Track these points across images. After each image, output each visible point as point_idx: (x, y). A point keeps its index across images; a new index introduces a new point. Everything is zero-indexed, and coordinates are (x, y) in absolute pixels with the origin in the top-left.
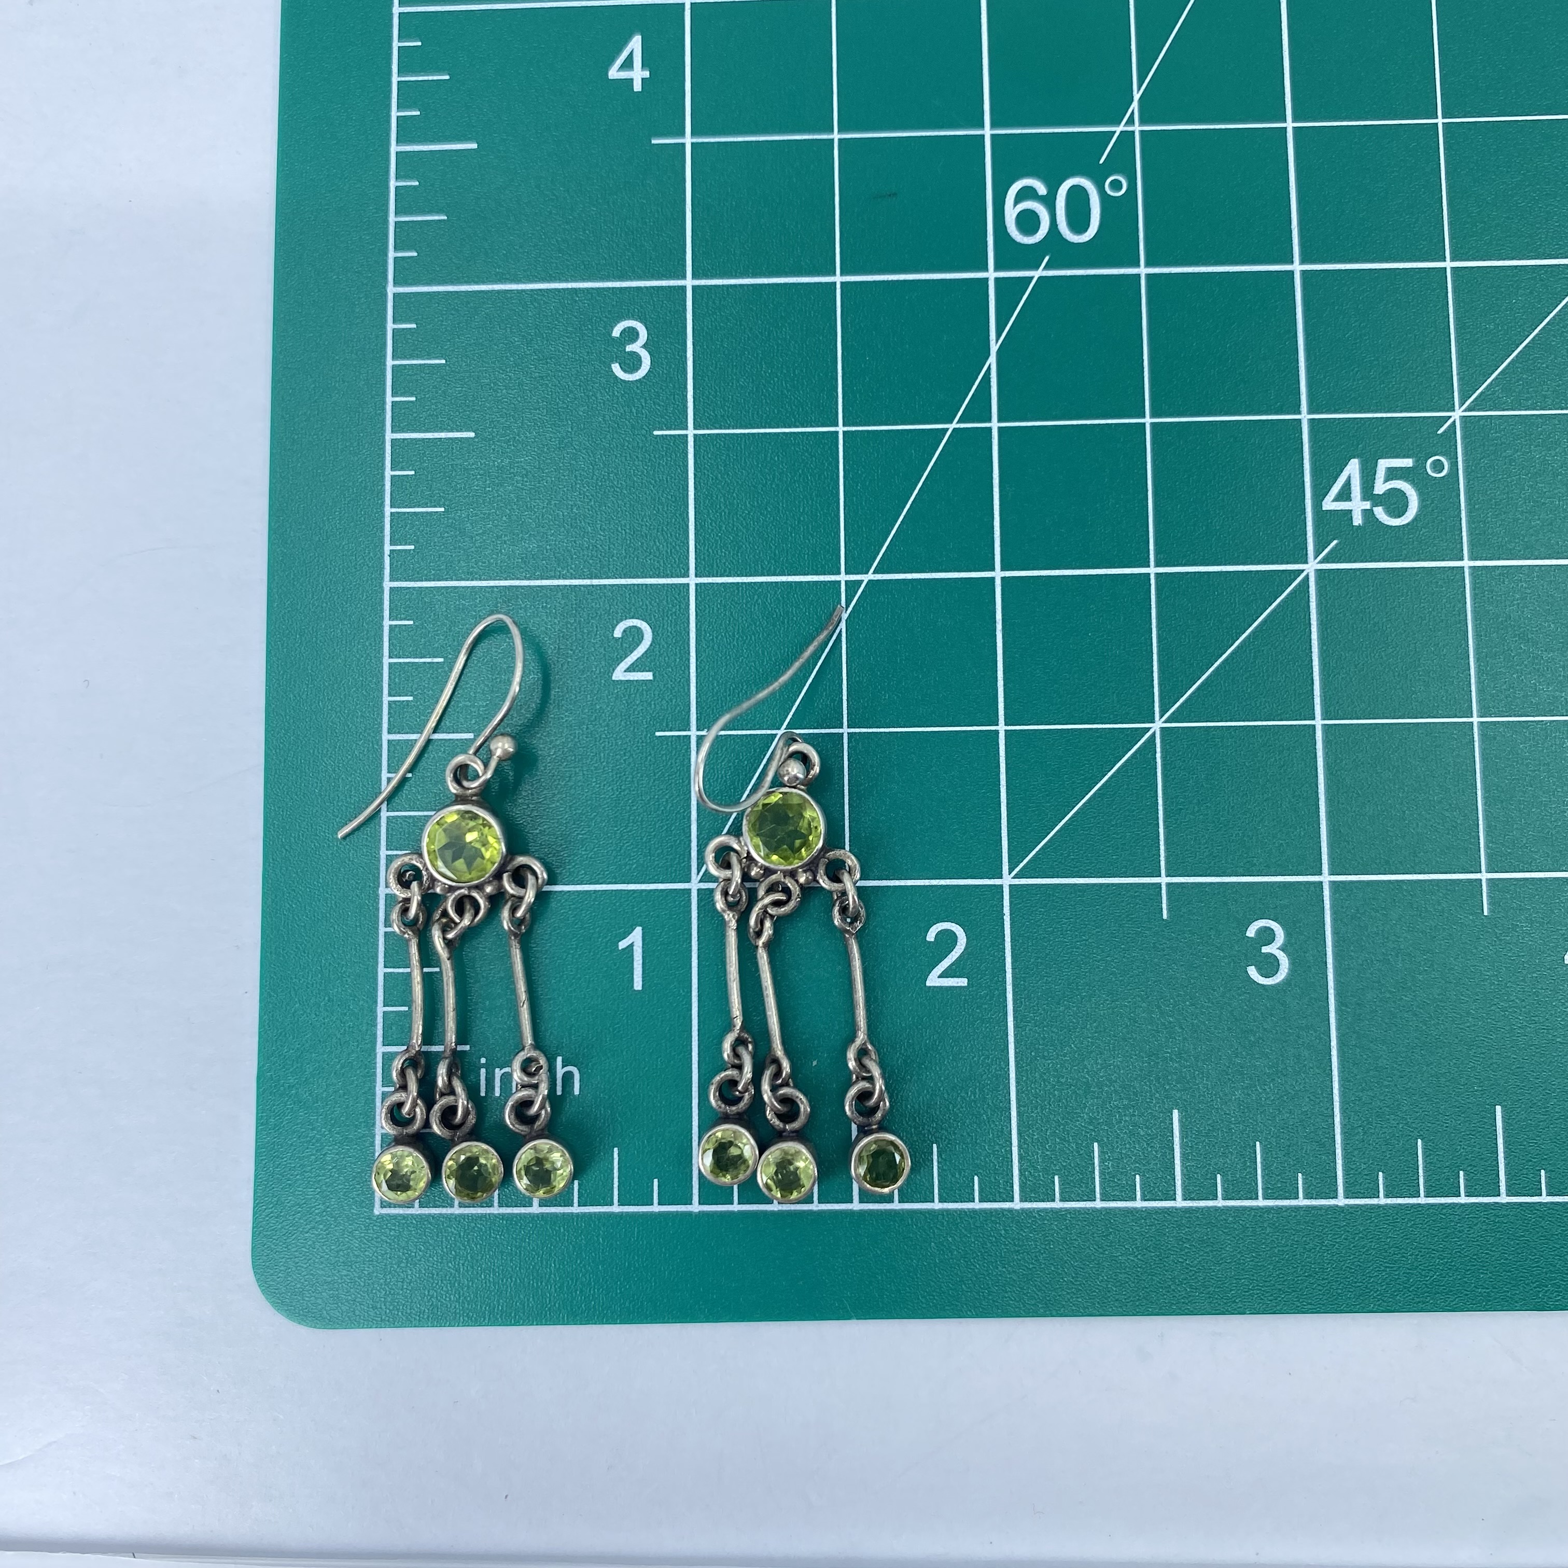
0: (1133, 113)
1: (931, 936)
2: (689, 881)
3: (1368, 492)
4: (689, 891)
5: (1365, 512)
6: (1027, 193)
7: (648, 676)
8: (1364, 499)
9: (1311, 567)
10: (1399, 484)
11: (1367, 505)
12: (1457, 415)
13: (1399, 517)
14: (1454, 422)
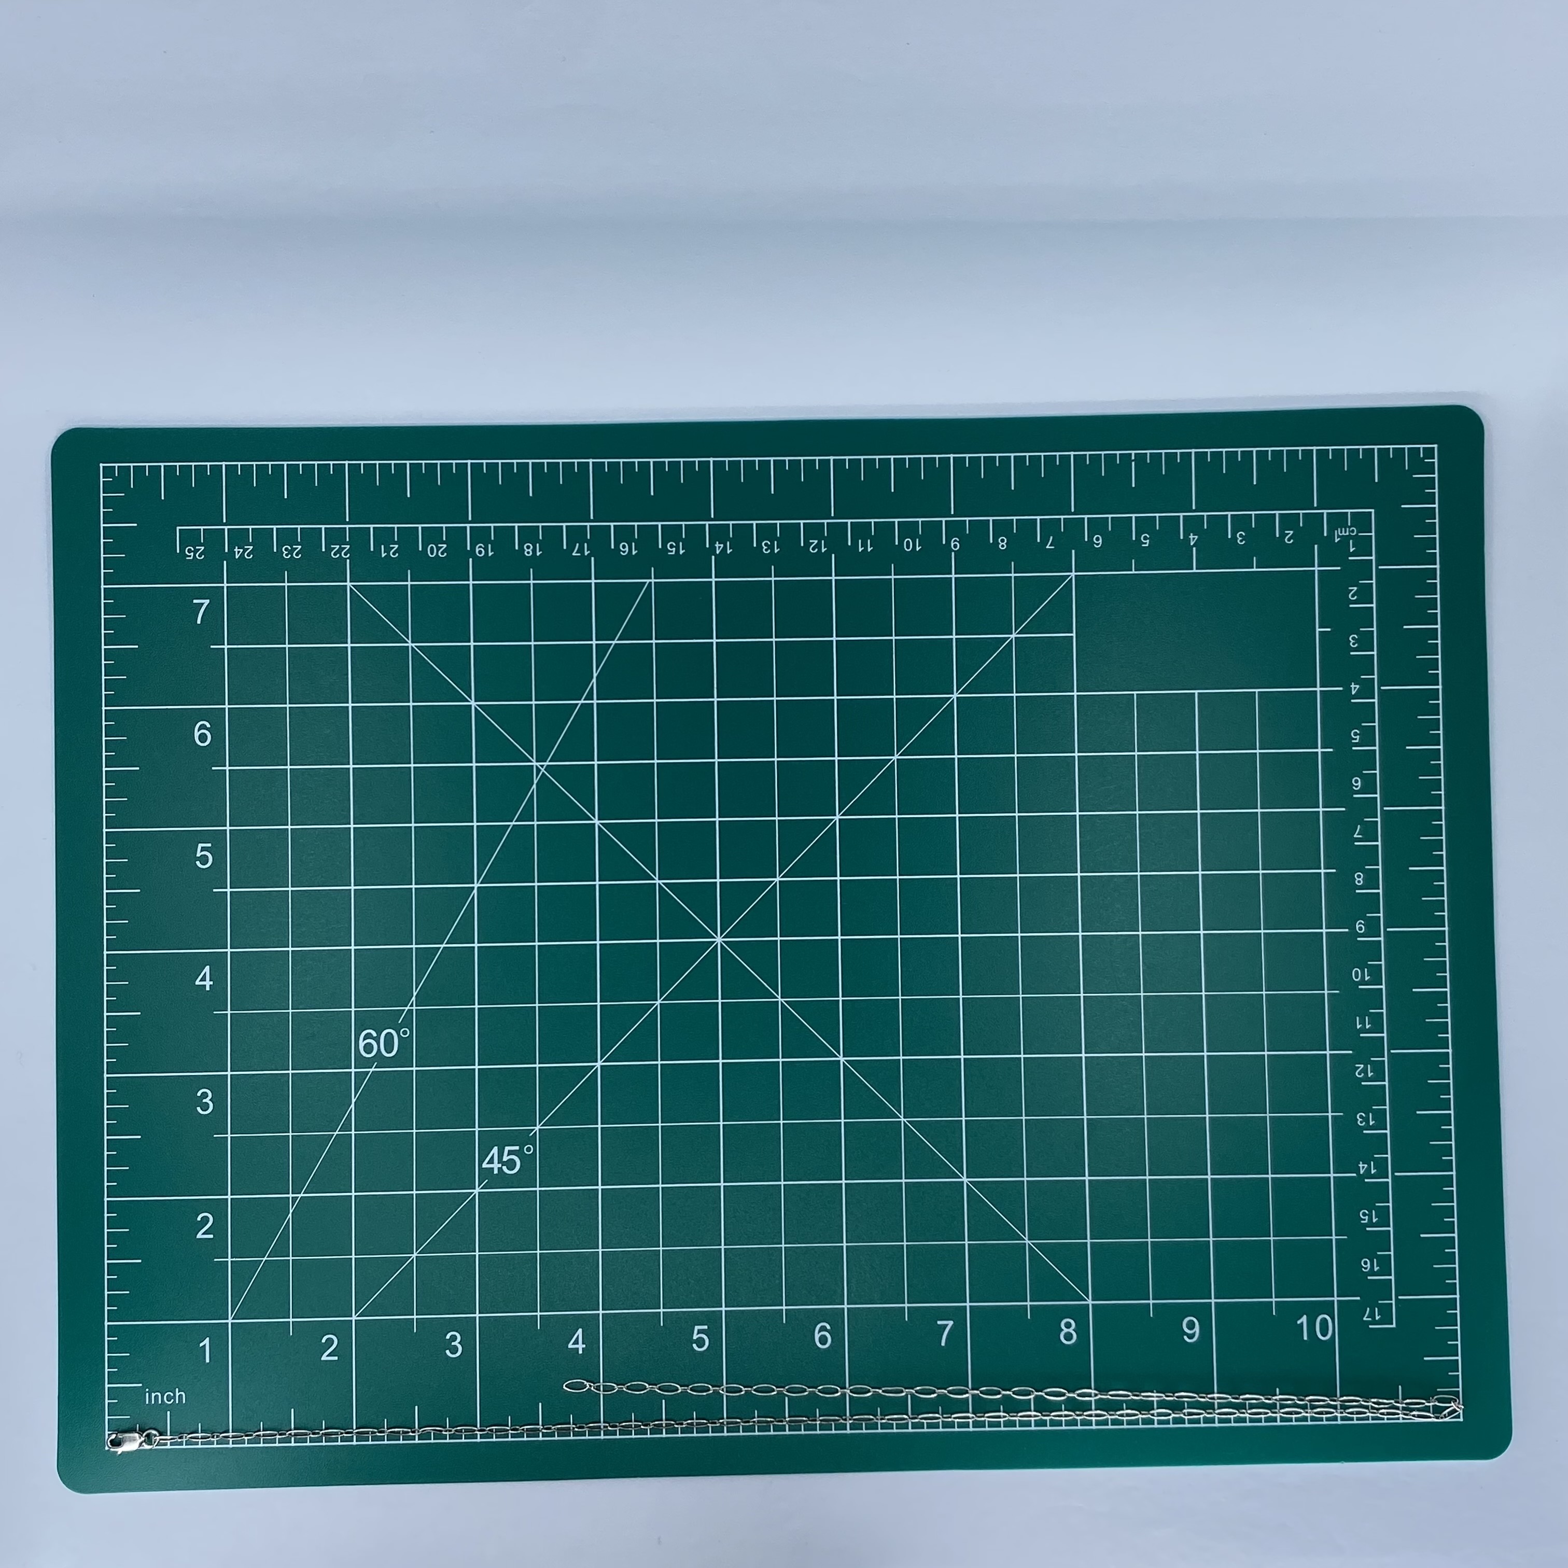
0: (413, 1001)
1: (324, 1341)
2: (228, 1319)
3: (500, 1160)
4: (227, 1324)
5: (499, 1168)
6: (368, 1036)
7: (211, 1236)
8: (498, 1163)
9: (477, 1191)
10: (513, 1157)
11: (500, 1165)
12: (537, 1128)
13: (513, 1170)
14: (536, 1131)
